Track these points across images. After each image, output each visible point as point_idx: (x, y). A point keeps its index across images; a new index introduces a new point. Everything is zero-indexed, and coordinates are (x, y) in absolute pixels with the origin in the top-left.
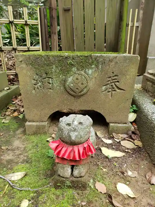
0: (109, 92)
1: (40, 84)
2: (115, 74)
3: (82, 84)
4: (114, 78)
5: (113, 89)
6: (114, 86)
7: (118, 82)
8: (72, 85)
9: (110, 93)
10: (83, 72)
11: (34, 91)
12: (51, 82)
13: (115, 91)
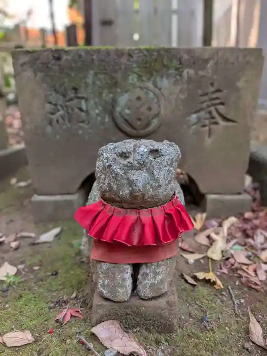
0: (204, 126)
1: (61, 112)
2: (216, 86)
3: (150, 109)
4: (215, 96)
5: (213, 121)
6: (215, 114)
7: (222, 104)
8: (127, 111)
9: (207, 128)
10: (150, 85)
11: (49, 129)
12: (84, 107)
13: (216, 123)
